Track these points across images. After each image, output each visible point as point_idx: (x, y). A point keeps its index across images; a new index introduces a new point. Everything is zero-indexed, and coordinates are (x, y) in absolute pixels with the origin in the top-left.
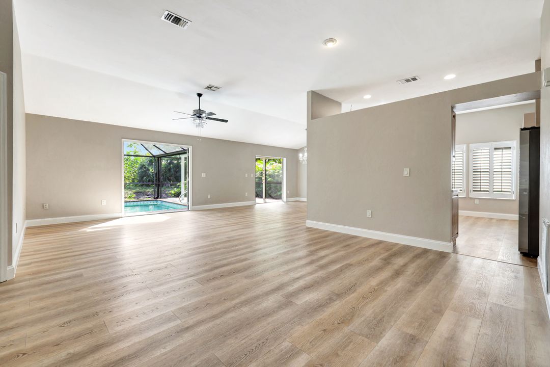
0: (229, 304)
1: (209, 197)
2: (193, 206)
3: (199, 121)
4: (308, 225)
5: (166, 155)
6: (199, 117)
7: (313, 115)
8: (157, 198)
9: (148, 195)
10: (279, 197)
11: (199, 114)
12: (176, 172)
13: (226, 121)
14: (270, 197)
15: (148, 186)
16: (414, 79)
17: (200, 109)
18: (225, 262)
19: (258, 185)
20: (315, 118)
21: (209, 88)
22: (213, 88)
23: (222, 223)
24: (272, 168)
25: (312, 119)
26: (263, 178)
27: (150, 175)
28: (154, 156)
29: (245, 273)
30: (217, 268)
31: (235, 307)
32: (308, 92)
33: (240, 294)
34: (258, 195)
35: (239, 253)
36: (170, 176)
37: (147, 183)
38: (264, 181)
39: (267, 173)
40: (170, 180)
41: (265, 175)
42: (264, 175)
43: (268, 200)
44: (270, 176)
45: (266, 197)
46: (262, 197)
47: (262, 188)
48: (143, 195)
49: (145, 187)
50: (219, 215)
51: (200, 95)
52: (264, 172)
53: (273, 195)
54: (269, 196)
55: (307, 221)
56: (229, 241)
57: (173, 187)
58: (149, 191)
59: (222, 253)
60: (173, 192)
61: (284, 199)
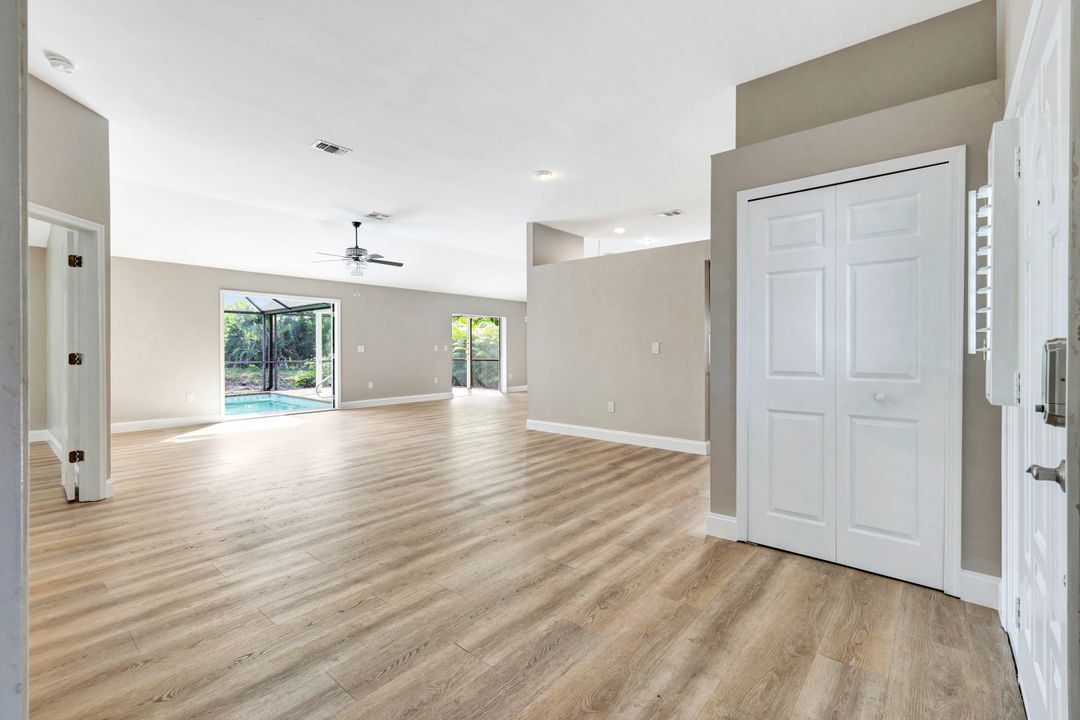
0: (405, 508)
1: (371, 385)
2: (342, 401)
3: (355, 265)
4: (529, 427)
5: (288, 311)
6: (357, 259)
7: (537, 260)
8: (269, 389)
9: (244, 385)
10: (495, 386)
11: (356, 254)
12: (300, 340)
13: (401, 265)
14: (481, 384)
15: (244, 366)
16: (677, 213)
17: (357, 247)
18: (401, 472)
19: (459, 363)
20: (538, 265)
21: (373, 216)
22: (379, 217)
23: (394, 426)
24: (484, 332)
25: (534, 265)
26: (468, 352)
27: (246, 345)
28: (263, 312)
29: (427, 482)
30: (390, 478)
31: (413, 510)
32: (528, 224)
33: (419, 499)
34: (458, 382)
35: (420, 463)
36: (287, 347)
37: (241, 362)
38: (468, 357)
39: (475, 342)
40: (286, 355)
41: (471, 345)
42: (468, 346)
43: (476, 391)
44: (480, 346)
45: (472, 385)
46: (465, 386)
47: (466, 369)
48: (235, 385)
49: (237, 369)
50: (388, 415)
51: (357, 224)
52: (468, 341)
53: (485, 382)
54: (477, 382)
55: (528, 420)
56: (407, 450)
57: (293, 367)
58: (246, 377)
59: (396, 464)
60: (297, 378)
61: (504, 388)
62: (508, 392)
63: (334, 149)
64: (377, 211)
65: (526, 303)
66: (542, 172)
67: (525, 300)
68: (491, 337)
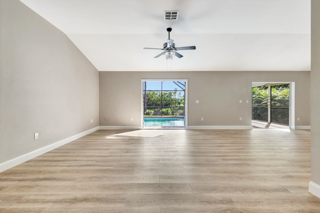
1: (202, 119)
2: (188, 126)
14: (277, 121)
38: (269, 107)
42: (269, 101)
51: (169, 30)
61: (293, 127)
62: (296, 129)
65: (309, 72)
67: (310, 70)
68: (286, 96)
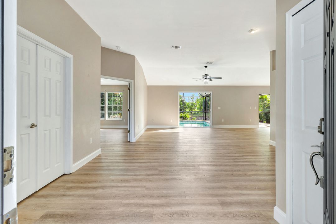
1: (223, 120)
2: (212, 125)
3: (205, 80)
4: (270, 144)
6: (206, 78)
11: (205, 76)
13: (221, 78)
17: (206, 74)
21: (208, 63)
22: (210, 63)
28: (203, 97)
32: (270, 52)
51: (206, 67)
55: (270, 141)
63: (176, 47)
64: (208, 61)
66: (251, 30)
